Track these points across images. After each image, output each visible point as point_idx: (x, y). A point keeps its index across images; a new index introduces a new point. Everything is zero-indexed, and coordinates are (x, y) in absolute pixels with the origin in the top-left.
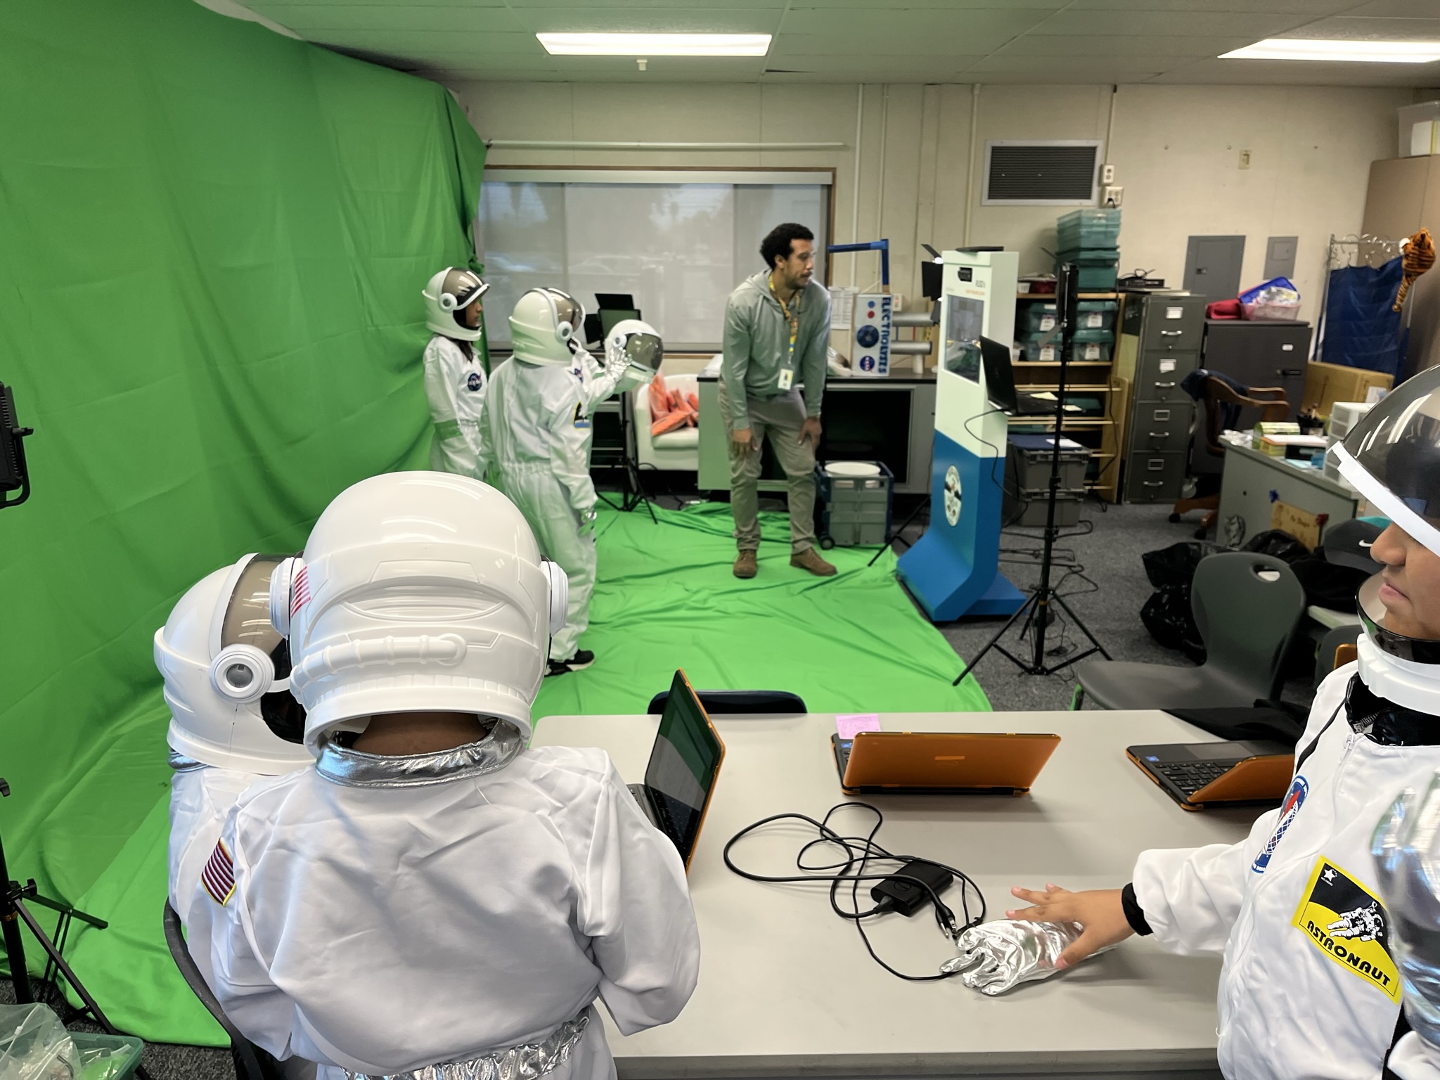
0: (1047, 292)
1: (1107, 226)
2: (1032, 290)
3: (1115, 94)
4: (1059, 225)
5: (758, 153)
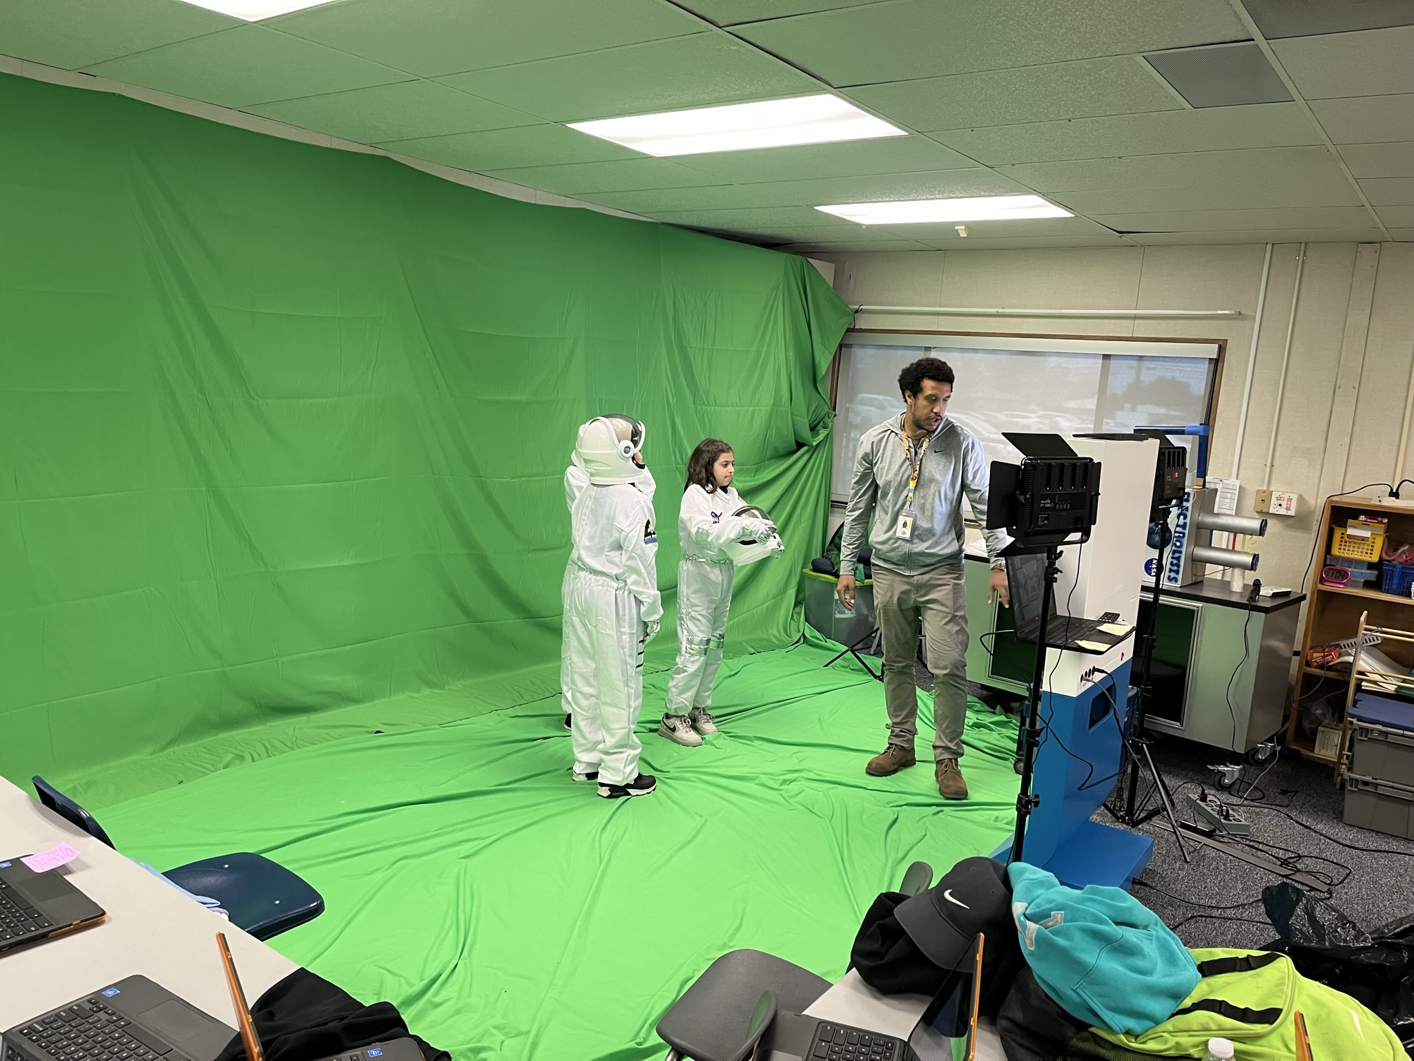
5: (1131, 322)
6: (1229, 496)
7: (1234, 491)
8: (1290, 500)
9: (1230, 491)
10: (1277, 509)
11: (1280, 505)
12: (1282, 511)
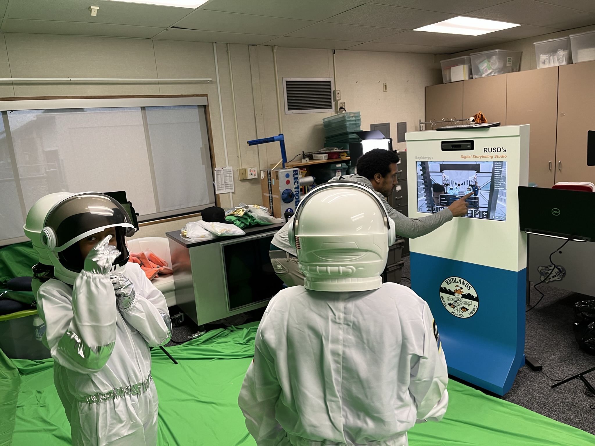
0: (336, 158)
1: (355, 120)
2: (329, 158)
3: (334, 54)
4: (324, 122)
5: (157, 86)
6: (228, 175)
7: (230, 173)
8: (254, 171)
9: (228, 173)
10: (251, 176)
11: (252, 174)
12: (253, 177)
